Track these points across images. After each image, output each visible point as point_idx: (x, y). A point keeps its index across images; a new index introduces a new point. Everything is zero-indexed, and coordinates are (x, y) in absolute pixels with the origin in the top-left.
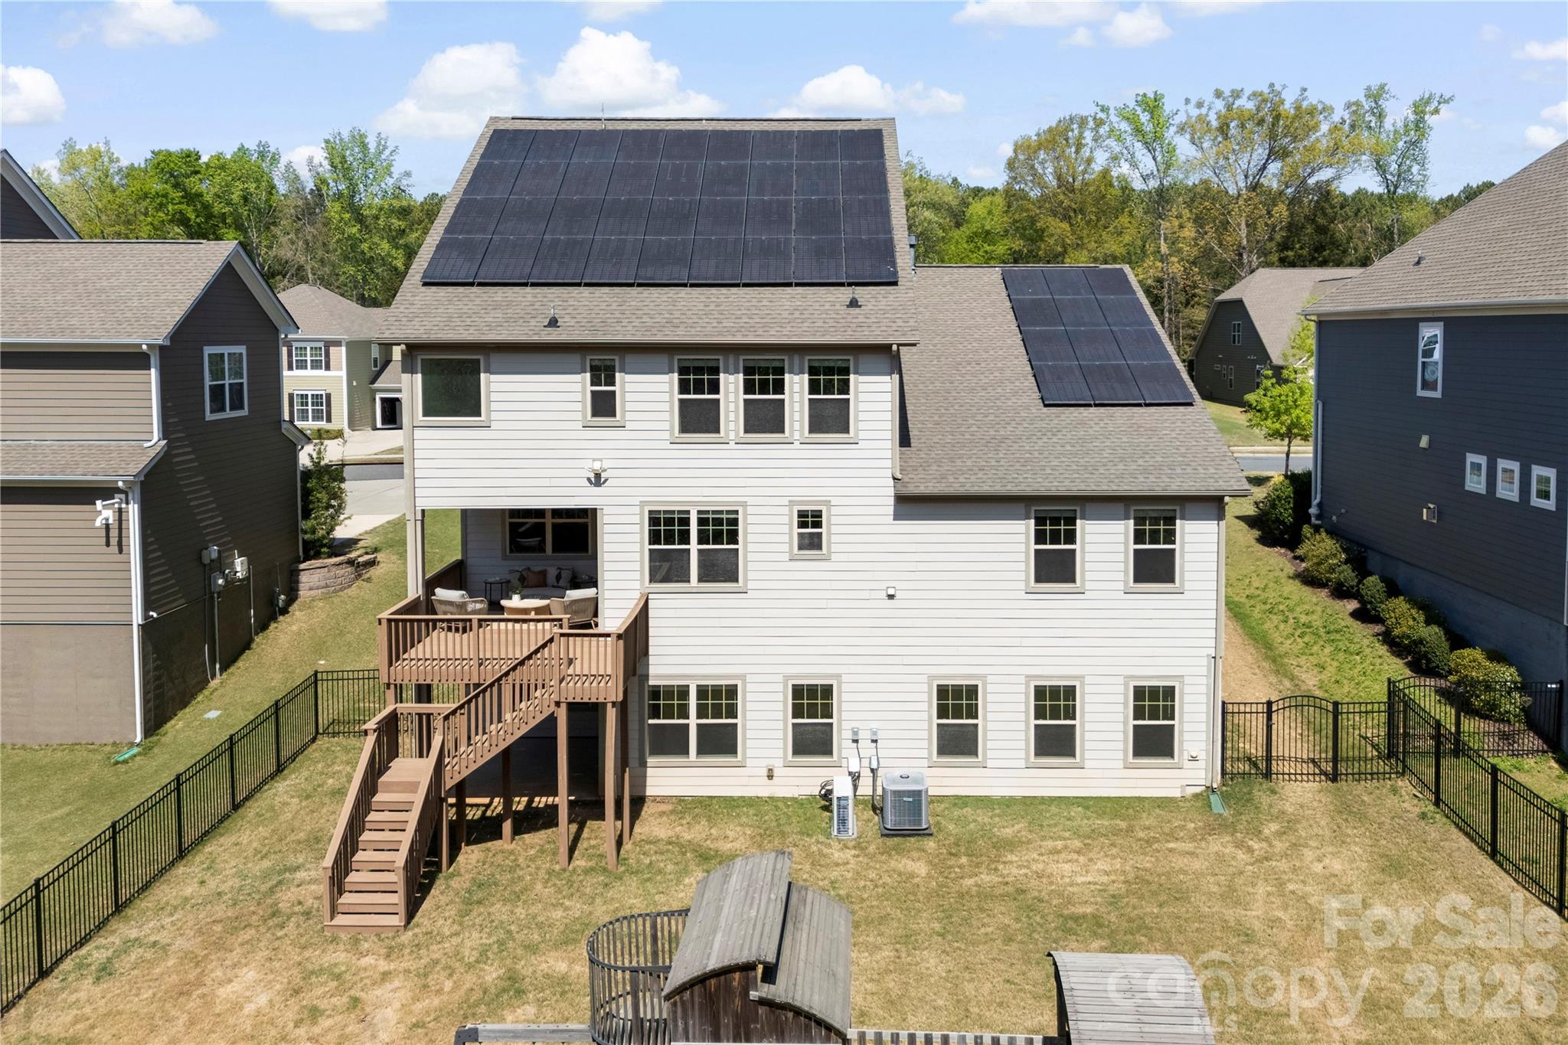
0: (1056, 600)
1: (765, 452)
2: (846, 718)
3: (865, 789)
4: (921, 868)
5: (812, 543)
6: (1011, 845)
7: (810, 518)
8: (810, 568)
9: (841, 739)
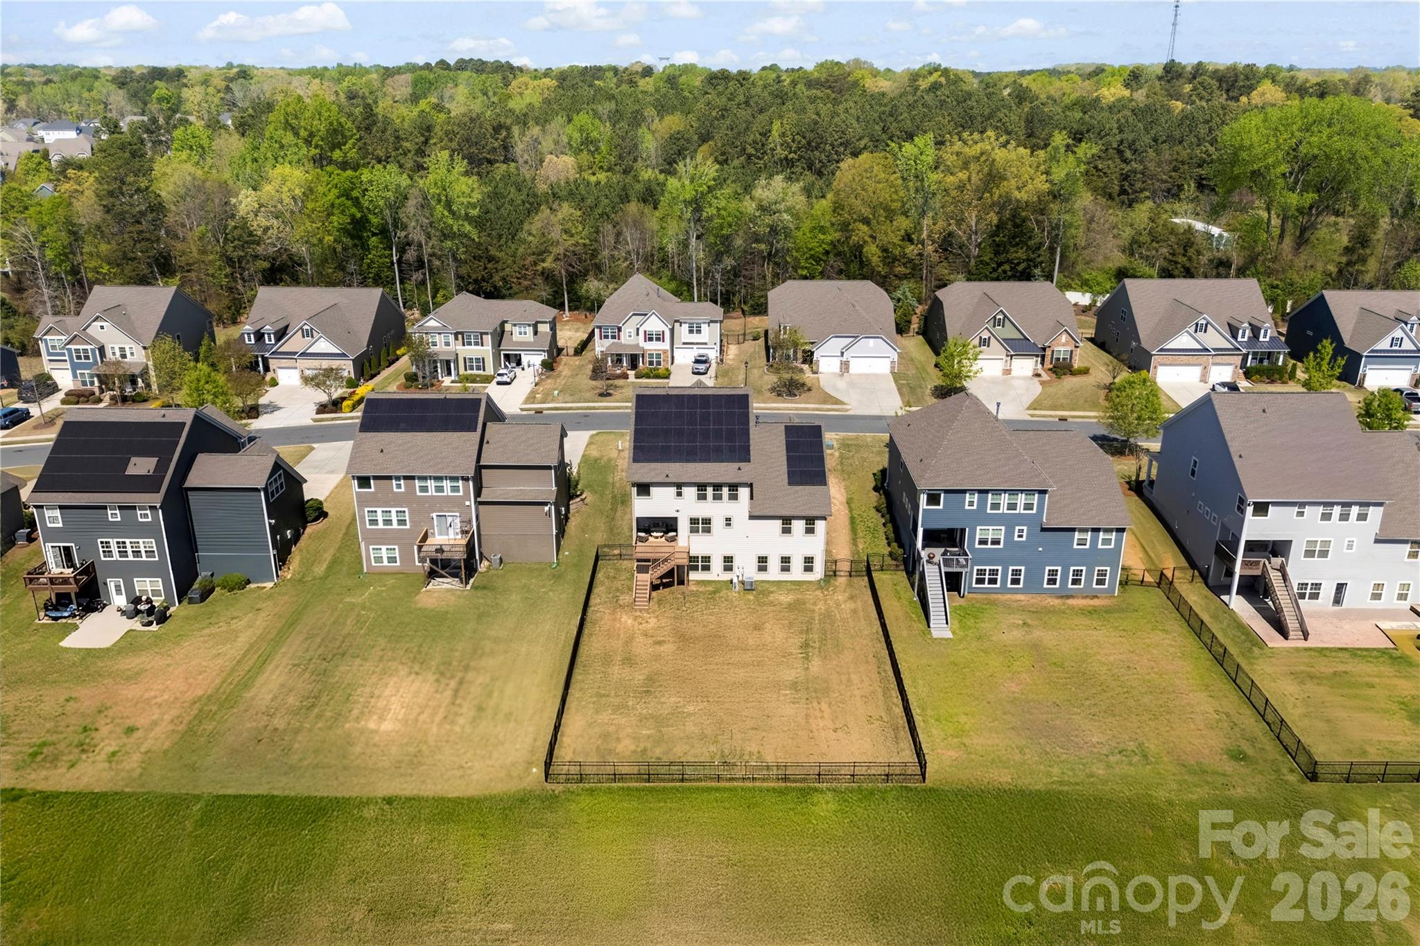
0: (786, 537)
1: (718, 504)
2: (736, 564)
3: (740, 579)
4: (752, 598)
5: (729, 525)
6: (772, 592)
7: (728, 519)
8: (728, 530)
9: (735, 568)
